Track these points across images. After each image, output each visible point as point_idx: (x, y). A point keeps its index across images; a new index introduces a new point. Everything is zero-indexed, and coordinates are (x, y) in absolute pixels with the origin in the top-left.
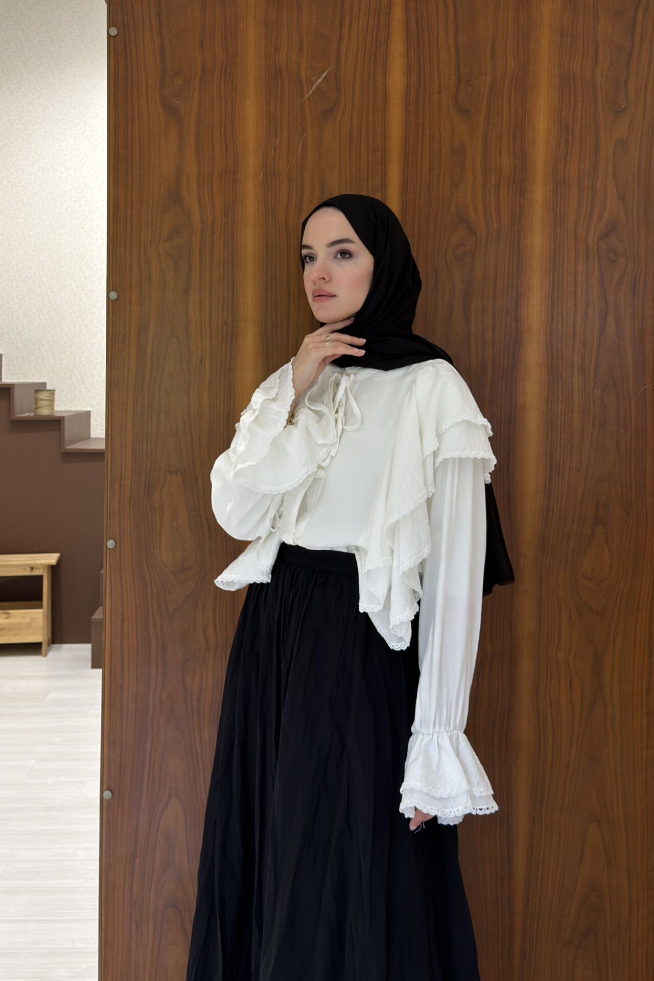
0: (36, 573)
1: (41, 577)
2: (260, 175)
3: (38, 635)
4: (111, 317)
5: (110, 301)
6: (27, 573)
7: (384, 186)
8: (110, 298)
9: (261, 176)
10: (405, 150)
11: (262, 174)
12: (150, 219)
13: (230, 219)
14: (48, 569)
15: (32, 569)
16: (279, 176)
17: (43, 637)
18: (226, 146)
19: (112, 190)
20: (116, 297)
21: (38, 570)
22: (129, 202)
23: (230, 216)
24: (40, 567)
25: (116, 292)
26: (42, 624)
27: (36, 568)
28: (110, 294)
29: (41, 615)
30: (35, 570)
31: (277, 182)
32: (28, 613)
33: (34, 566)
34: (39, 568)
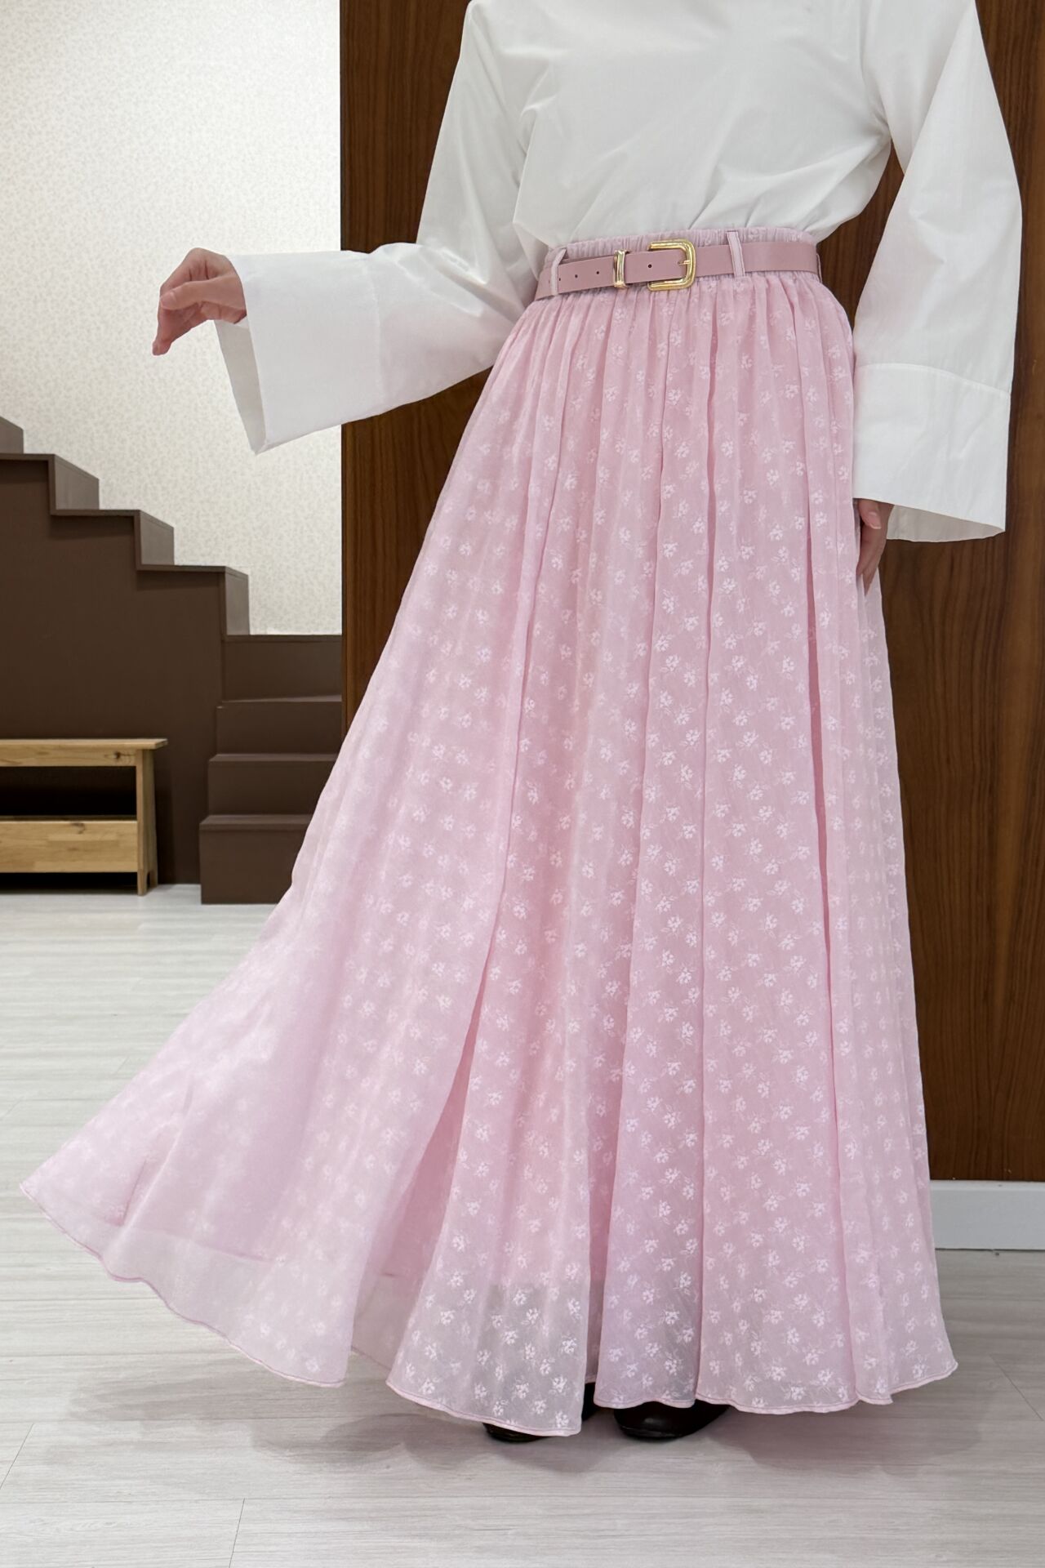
0: (125, 762)
1: (133, 769)
3: (130, 862)
6: (111, 762)
14: (144, 758)
15: (118, 755)
17: (139, 861)
21: (127, 757)
24: (131, 752)
26: (135, 844)
27: (124, 755)
29: (135, 830)
30: (122, 757)
32: (113, 826)
33: (121, 752)
34: (129, 755)
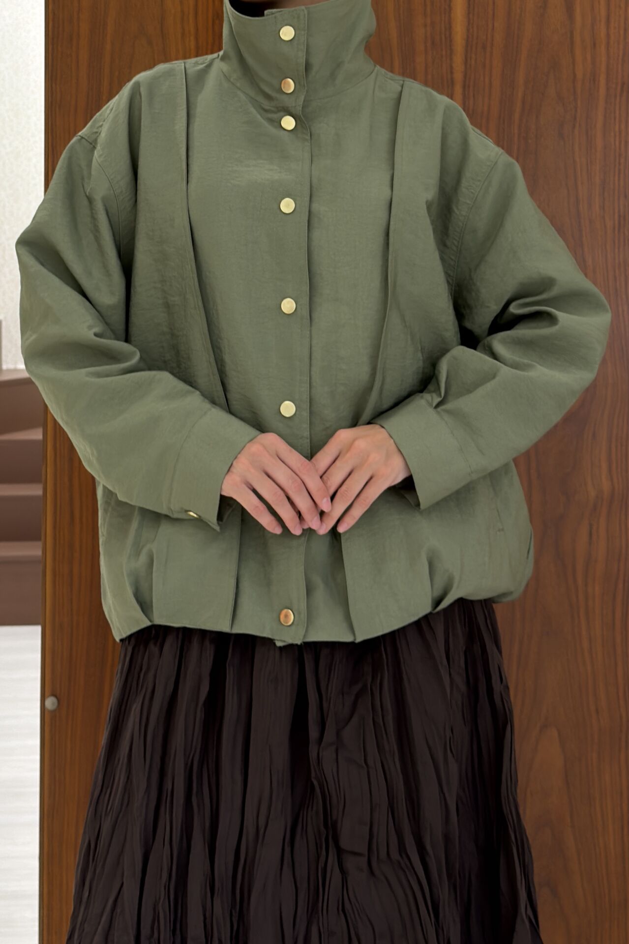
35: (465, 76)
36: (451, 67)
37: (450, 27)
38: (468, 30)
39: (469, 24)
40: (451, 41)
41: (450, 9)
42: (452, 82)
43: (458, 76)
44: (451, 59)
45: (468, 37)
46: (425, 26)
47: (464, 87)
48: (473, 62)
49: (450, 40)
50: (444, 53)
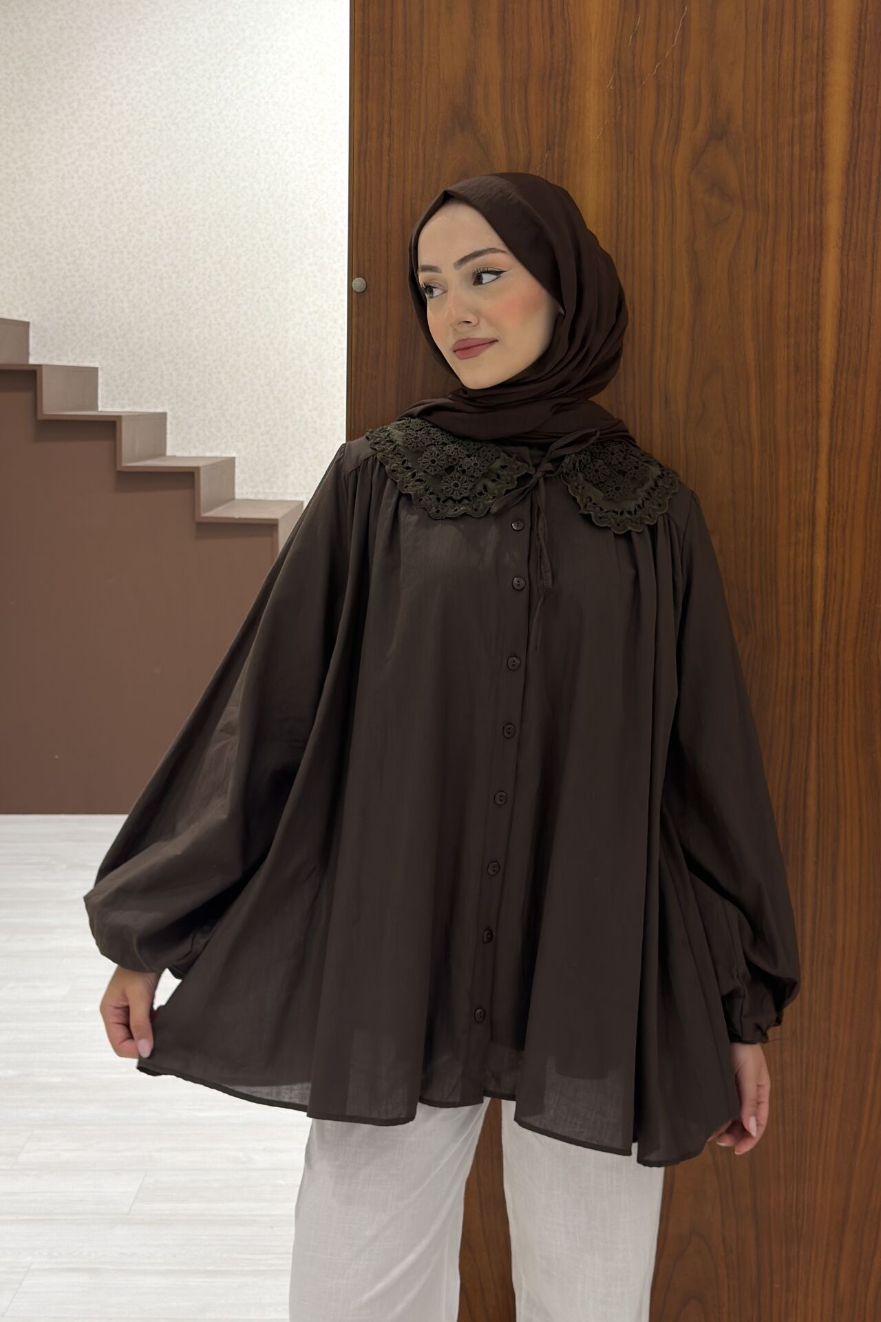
2: (609, 79)
4: (354, 320)
5: (354, 294)
7: (821, 99)
8: (354, 289)
9: (610, 81)
10: (859, 38)
11: (613, 77)
12: (421, 156)
13: (556, 156)
16: (641, 82)
18: (552, 29)
19: (357, 105)
20: (364, 287)
22: (386, 126)
23: (556, 149)
25: (364, 278)
28: (354, 282)
31: (638, 90)
35: (833, 407)
36: (818, 396)
37: (818, 349)
38: (838, 352)
39: (839, 344)
40: (817, 364)
41: (817, 328)
42: (818, 414)
43: (826, 406)
44: (817, 386)
45: (837, 361)
46: (788, 347)
47: (831, 420)
48: (843, 389)
49: (817, 362)
50: (809, 379)
